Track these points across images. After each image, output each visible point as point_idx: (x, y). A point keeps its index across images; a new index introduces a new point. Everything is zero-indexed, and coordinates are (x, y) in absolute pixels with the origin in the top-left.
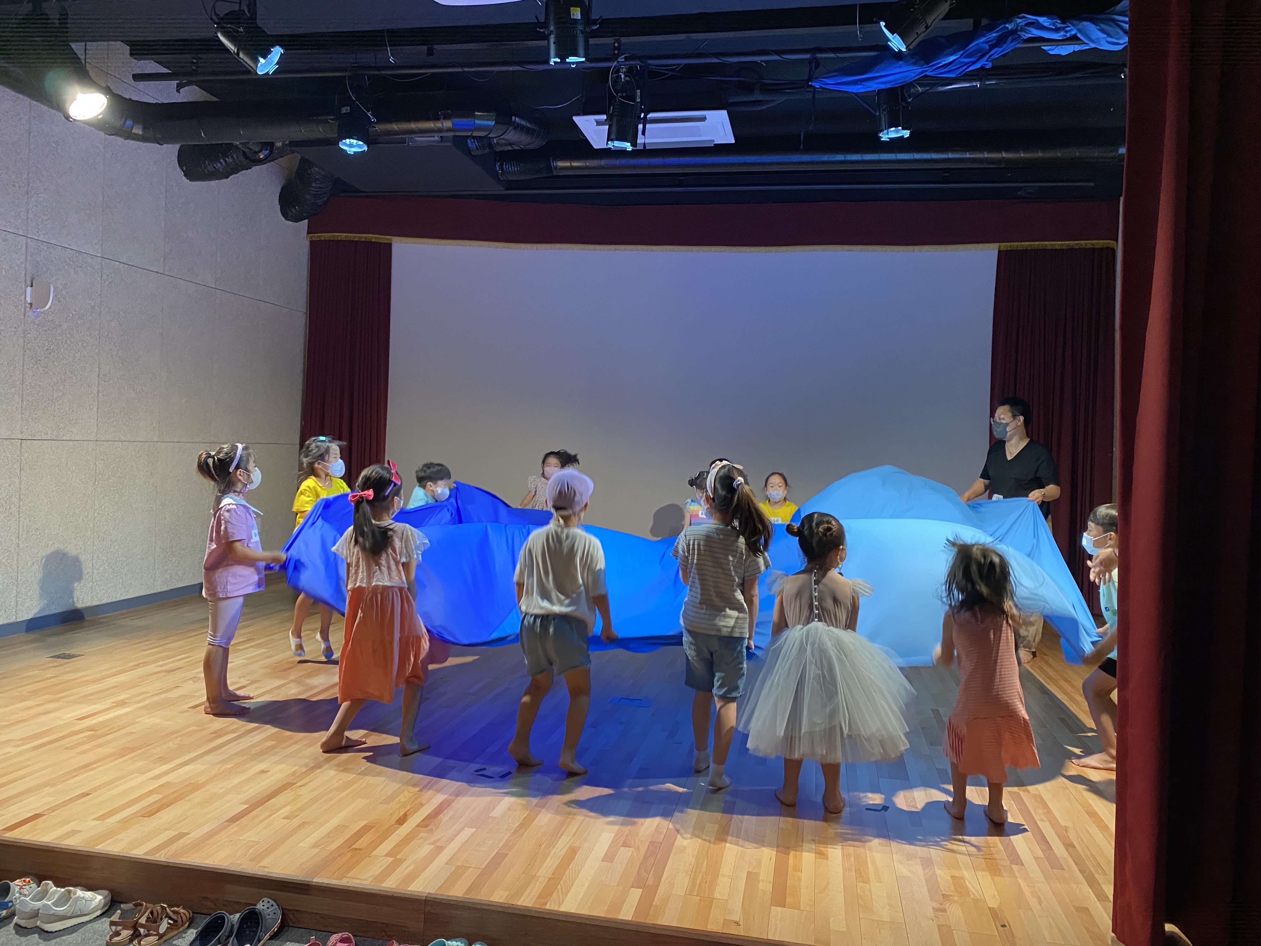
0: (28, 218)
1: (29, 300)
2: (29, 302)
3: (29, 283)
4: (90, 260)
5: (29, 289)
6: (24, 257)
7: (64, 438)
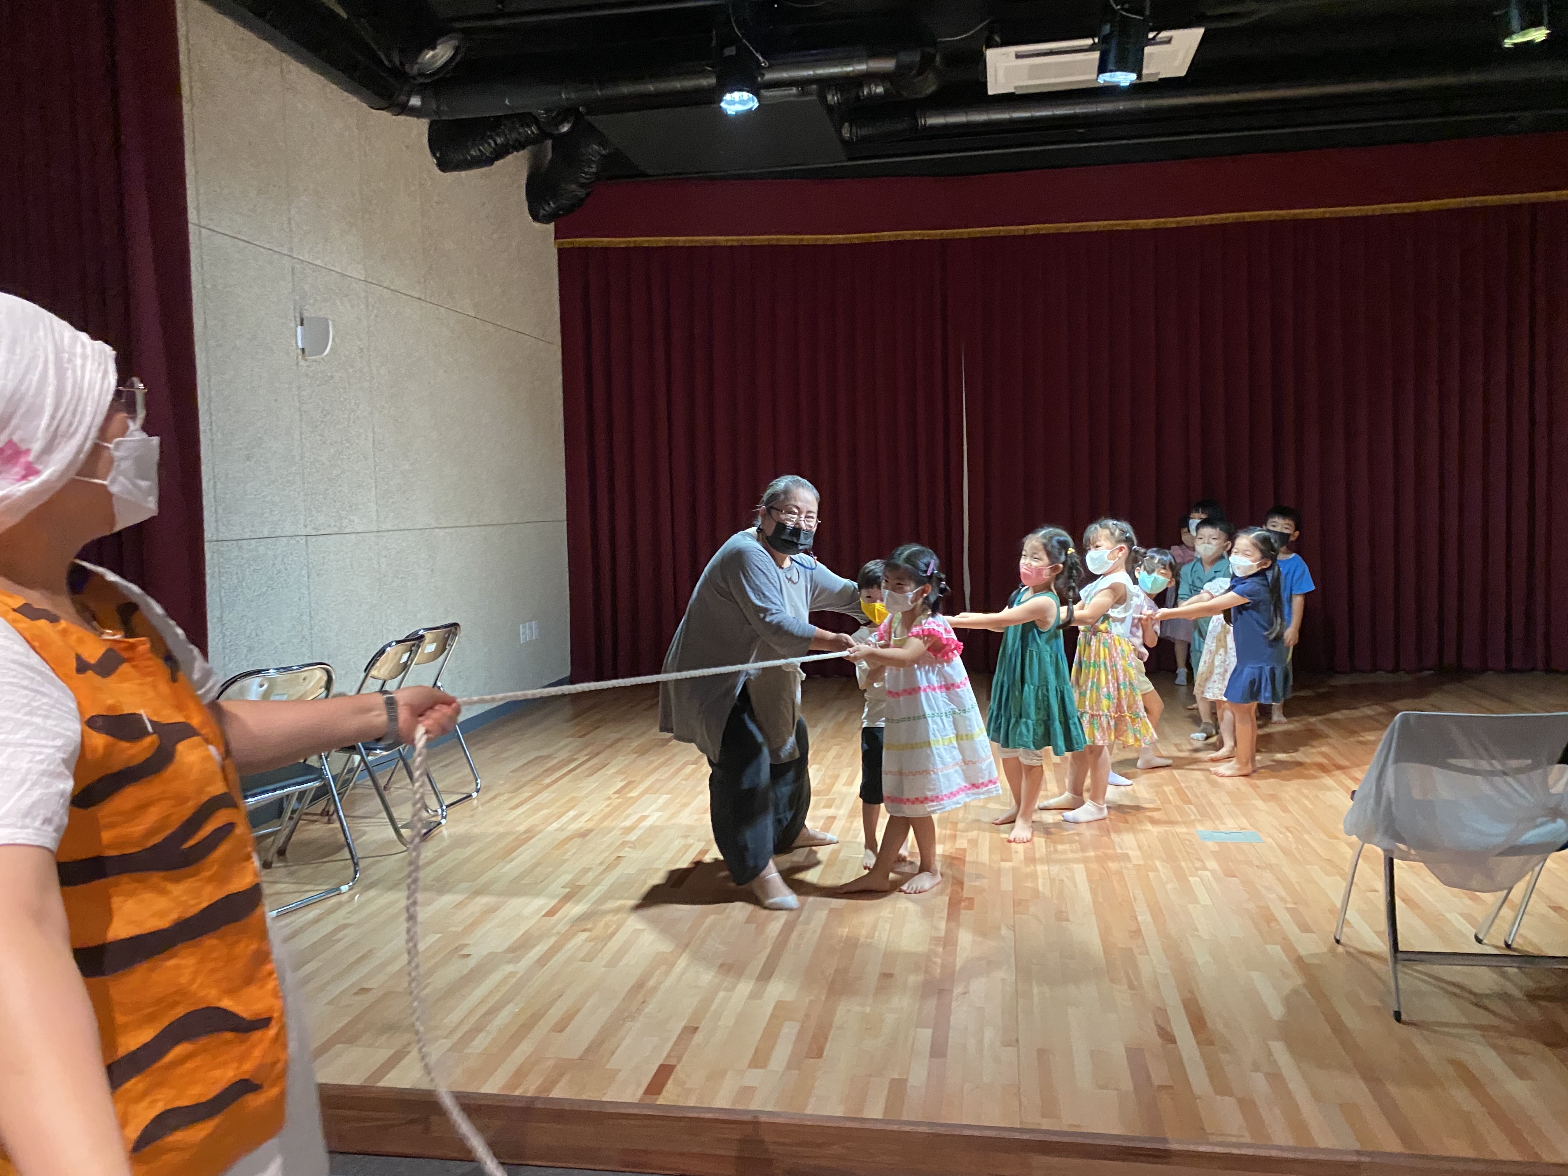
0: (291, 230)
1: (300, 345)
2: (300, 346)
3: (299, 322)
4: (354, 285)
5: (299, 328)
6: (291, 284)
7: (347, 530)
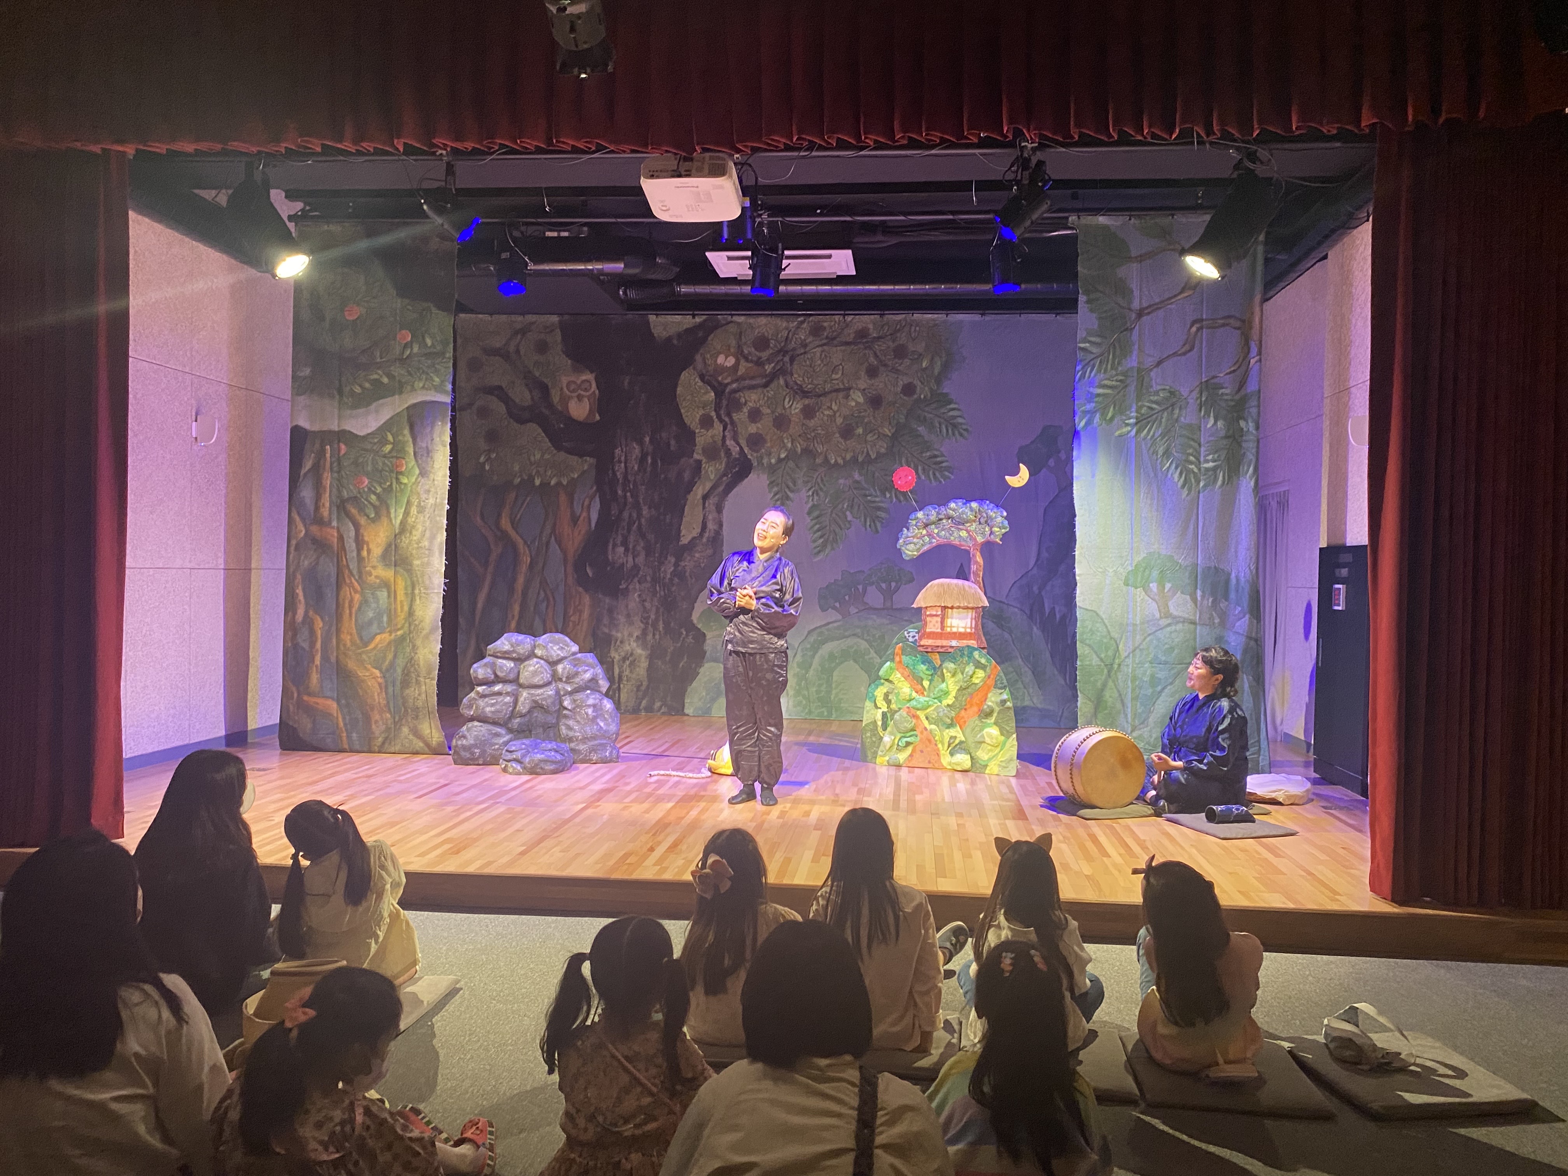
1: (194, 435)
3: (194, 418)
5: (194, 424)
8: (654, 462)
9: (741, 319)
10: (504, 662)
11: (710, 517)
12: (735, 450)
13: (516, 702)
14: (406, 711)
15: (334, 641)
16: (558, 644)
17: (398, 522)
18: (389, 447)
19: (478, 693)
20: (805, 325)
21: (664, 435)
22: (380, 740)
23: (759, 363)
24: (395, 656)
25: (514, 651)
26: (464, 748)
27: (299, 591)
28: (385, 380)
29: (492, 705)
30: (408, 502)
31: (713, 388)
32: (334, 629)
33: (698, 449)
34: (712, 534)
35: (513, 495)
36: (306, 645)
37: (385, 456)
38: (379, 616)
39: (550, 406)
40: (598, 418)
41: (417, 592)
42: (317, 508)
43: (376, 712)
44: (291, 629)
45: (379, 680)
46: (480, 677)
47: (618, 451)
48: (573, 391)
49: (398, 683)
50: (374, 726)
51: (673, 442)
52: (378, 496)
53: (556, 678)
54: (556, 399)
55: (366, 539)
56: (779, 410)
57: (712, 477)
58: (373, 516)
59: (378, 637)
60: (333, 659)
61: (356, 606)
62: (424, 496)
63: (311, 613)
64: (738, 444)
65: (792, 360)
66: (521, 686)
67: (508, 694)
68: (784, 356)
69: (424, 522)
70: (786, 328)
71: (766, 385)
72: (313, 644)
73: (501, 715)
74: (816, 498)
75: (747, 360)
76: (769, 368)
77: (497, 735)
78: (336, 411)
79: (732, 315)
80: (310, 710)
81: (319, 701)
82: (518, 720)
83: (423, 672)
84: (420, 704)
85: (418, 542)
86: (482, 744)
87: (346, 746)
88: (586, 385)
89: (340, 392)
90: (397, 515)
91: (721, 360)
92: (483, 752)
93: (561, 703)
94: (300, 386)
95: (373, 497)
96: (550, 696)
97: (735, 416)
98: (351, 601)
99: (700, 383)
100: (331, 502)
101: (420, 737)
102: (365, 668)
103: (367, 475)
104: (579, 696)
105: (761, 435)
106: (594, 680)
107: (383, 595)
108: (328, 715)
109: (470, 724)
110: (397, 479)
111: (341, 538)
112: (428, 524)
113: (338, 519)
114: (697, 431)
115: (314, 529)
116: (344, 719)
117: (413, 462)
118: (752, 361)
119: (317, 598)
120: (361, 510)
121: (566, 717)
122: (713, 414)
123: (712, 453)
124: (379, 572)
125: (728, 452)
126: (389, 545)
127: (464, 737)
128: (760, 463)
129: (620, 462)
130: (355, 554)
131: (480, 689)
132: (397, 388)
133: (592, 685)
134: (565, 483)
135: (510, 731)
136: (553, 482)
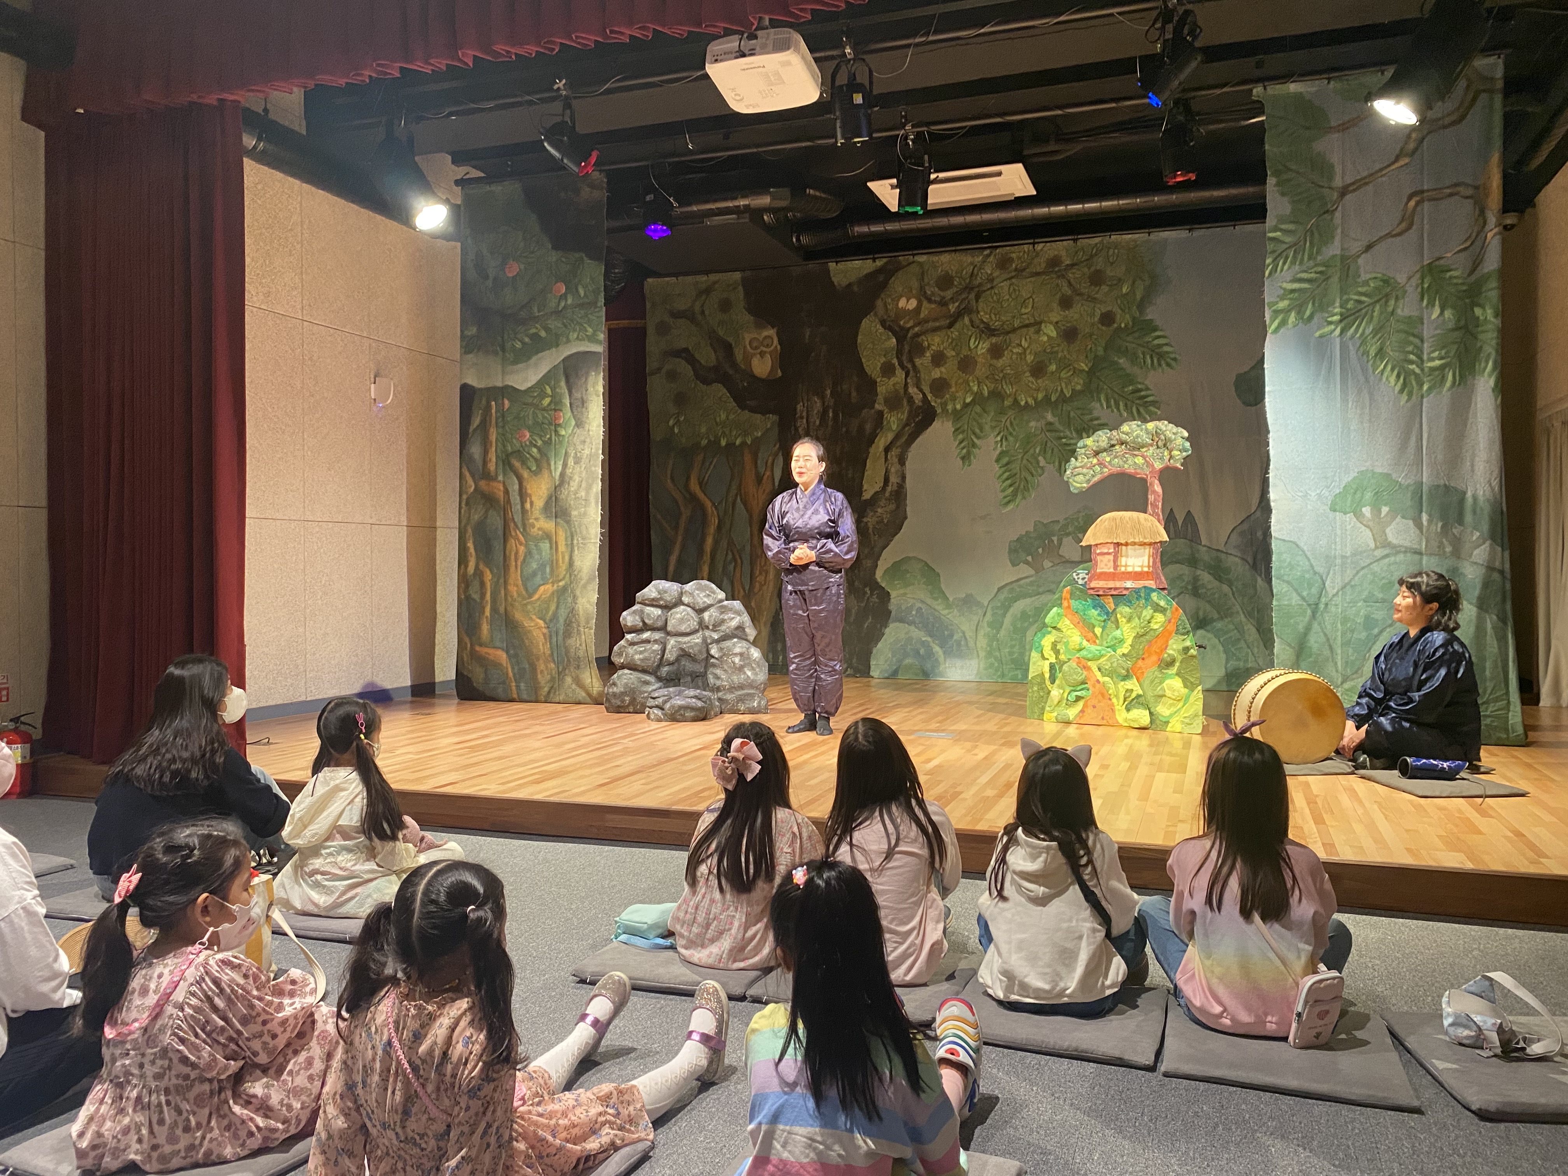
0: (369, 321)
1: (373, 396)
3: (373, 380)
5: (373, 385)
6: (368, 357)
8: (836, 415)
9: (922, 259)
10: (652, 609)
11: (893, 470)
12: (918, 397)
13: (664, 651)
14: (569, 661)
15: (503, 592)
16: (704, 591)
17: (558, 474)
18: (547, 401)
19: (627, 640)
20: (991, 258)
21: (845, 387)
22: (546, 689)
23: (943, 303)
24: (557, 607)
25: (661, 599)
26: (614, 695)
27: (470, 545)
28: (543, 334)
29: (641, 653)
30: (566, 453)
31: (895, 334)
32: (502, 580)
33: (880, 398)
34: (895, 488)
35: (700, 458)
36: (476, 597)
37: (544, 409)
38: (542, 566)
39: (734, 365)
40: (780, 373)
41: (575, 542)
42: (485, 463)
43: (541, 661)
44: (464, 582)
45: (545, 631)
46: (629, 624)
47: (799, 407)
48: (756, 348)
49: (561, 632)
50: (539, 676)
51: (854, 394)
52: (539, 449)
53: (702, 626)
54: (739, 356)
55: (529, 491)
56: (965, 352)
57: (894, 427)
58: (534, 468)
59: (542, 588)
60: (502, 610)
61: (521, 559)
62: (579, 448)
63: (481, 566)
64: (921, 391)
65: (977, 298)
66: (668, 634)
67: (656, 641)
68: (969, 293)
69: (581, 472)
70: (972, 263)
71: (950, 326)
72: (483, 596)
73: (650, 663)
74: (1004, 443)
75: (930, 301)
76: (953, 307)
77: (647, 683)
78: (499, 367)
79: (914, 255)
80: (482, 660)
81: (491, 651)
82: (666, 669)
83: (583, 623)
84: (581, 653)
85: (576, 493)
86: (631, 692)
87: (515, 696)
88: (768, 341)
89: (503, 349)
90: (557, 468)
91: (902, 303)
92: (633, 701)
93: (708, 651)
94: (469, 346)
95: (535, 450)
96: (697, 644)
97: (918, 361)
98: (517, 553)
99: (881, 330)
100: (497, 457)
101: (581, 686)
102: (531, 619)
103: (529, 429)
104: (727, 644)
105: (945, 379)
106: (740, 628)
107: (545, 546)
108: (497, 665)
109: (620, 672)
110: (556, 431)
111: (506, 492)
112: (584, 474)
113: (505, 474)
114: (878, 380)
115: (483, 483)
116: (513, 668)
117: (569, 414)
118: (935, 302)
119: (486, 549)
120: (524, 463)
121: (714, 665)
122: (895, 361)
123: (893, 403)
124: (541, 524)
125: (910, 400)
126: (550, 498)
127: (614, 684)
128: (945, 410)
129: (802, 418)
130: (519, 507)
131: (629, 637)
132: (554, 342)
133: (739, 632)
134: (749, 443)
135: (659, 679)
136: (738, 442)
